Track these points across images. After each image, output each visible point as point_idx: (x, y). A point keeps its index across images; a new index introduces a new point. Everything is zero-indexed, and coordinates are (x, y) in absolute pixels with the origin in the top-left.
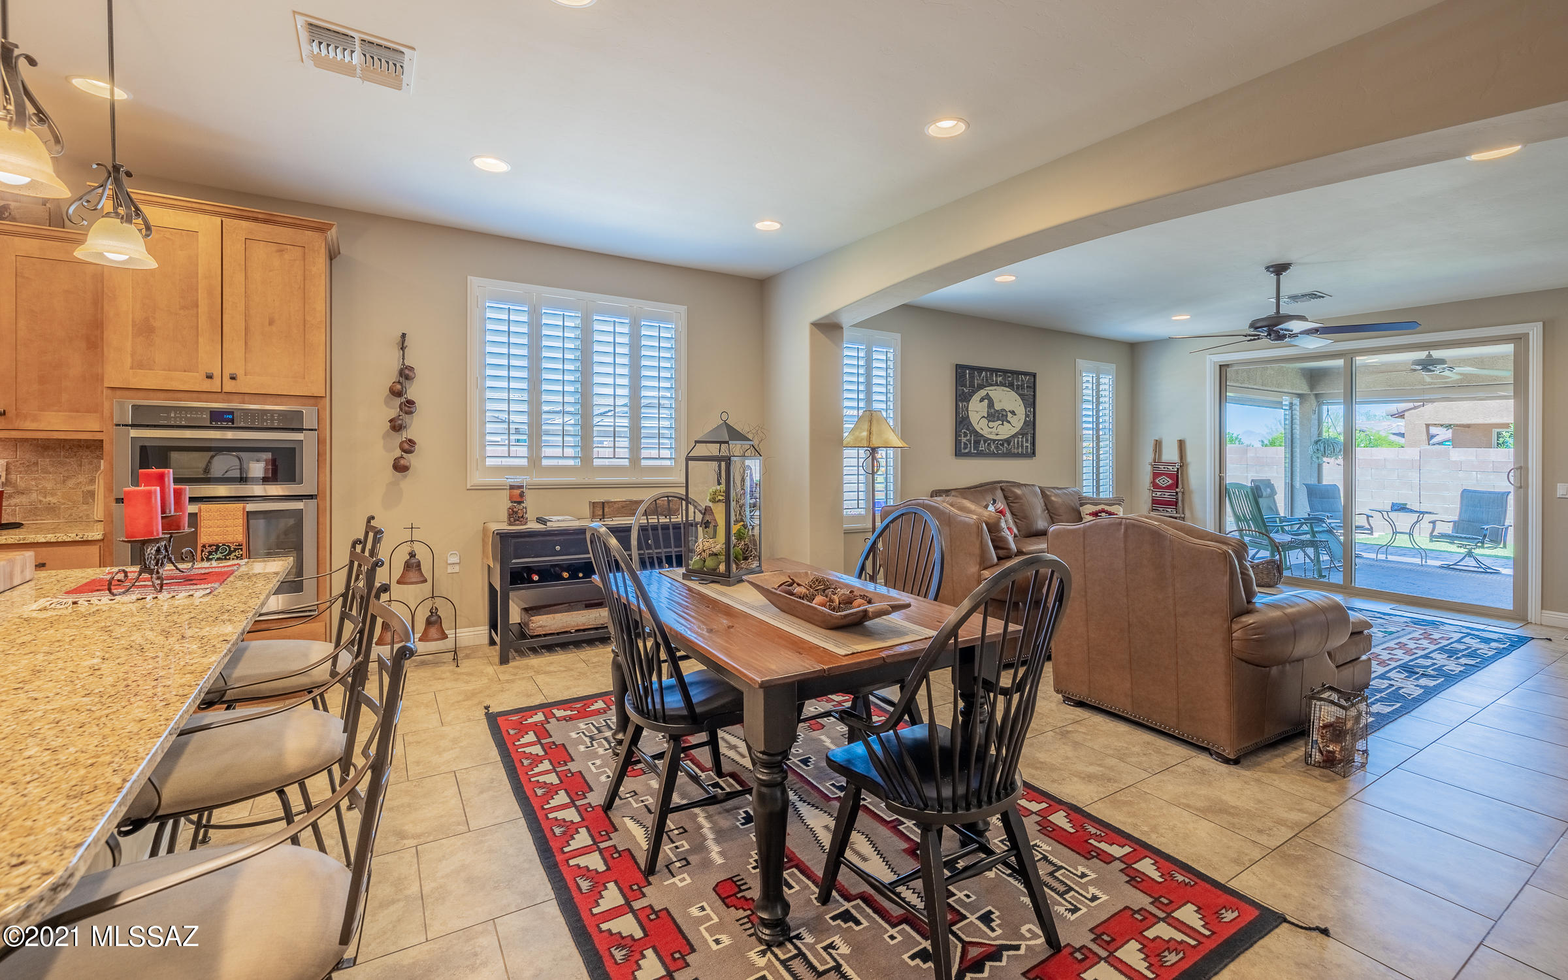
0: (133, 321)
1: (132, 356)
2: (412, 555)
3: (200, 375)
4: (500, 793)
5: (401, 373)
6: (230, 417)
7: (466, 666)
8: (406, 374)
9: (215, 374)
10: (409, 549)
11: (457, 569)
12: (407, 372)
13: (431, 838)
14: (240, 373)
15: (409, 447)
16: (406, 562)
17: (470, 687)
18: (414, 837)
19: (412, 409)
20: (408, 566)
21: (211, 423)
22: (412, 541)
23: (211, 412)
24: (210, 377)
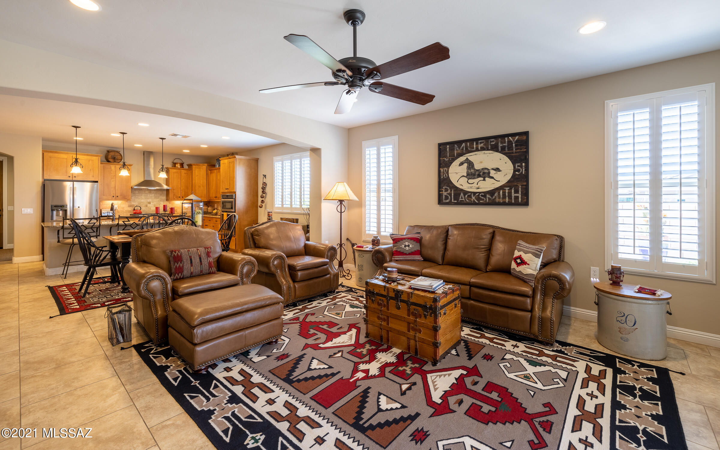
5: (263, 184)
14: (229, 188)
15: (263, 202)
19: (264, 192)
24: (226, 189)
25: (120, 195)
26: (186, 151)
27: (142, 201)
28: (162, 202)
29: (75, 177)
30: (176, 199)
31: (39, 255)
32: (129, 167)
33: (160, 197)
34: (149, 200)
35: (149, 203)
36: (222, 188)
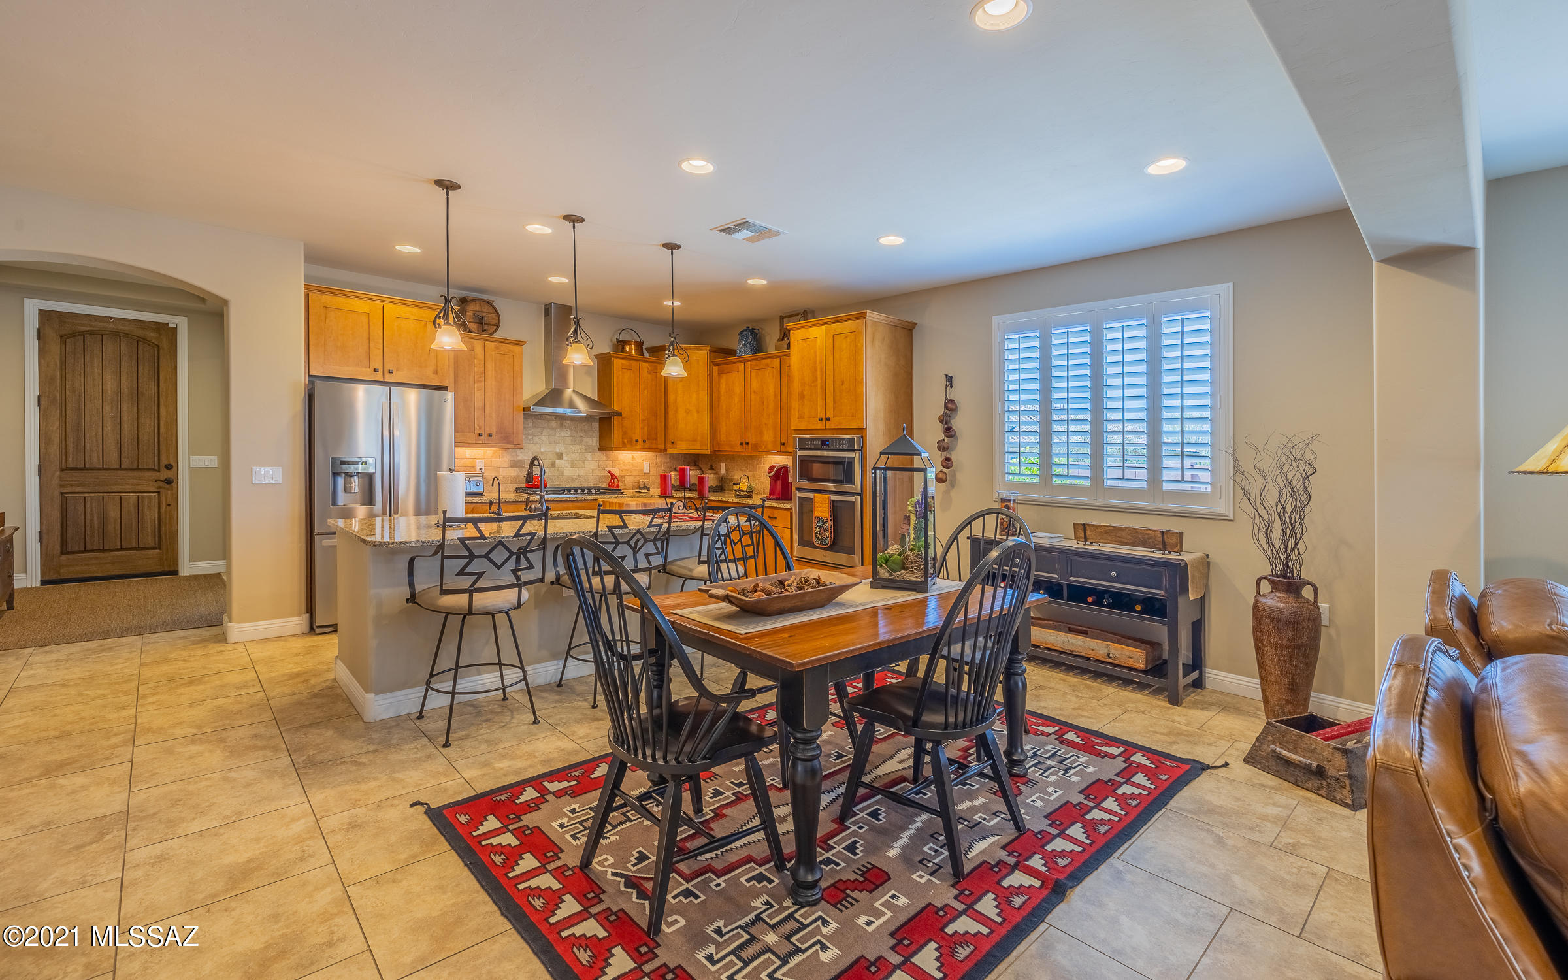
1: (798, 411)
3: (818, 420)
5: (946, 406)
6: (828, 443)
9: (823, 419)
14: (831, 416)
15: (947, 463)
19: (951, 433)
21: (822, 447)
23: (822, 440)
24: (821, 420)
25: (497, 432)
26: (757, 282)
27: (542, 450)
28: (589, 456)
29: (390, 372)
30: (628, 446)
31: (299, 615)
32: (516, 349)
33: (585, 439)
34: (560, 448)
35: (560, 456)
36: (801, 417)
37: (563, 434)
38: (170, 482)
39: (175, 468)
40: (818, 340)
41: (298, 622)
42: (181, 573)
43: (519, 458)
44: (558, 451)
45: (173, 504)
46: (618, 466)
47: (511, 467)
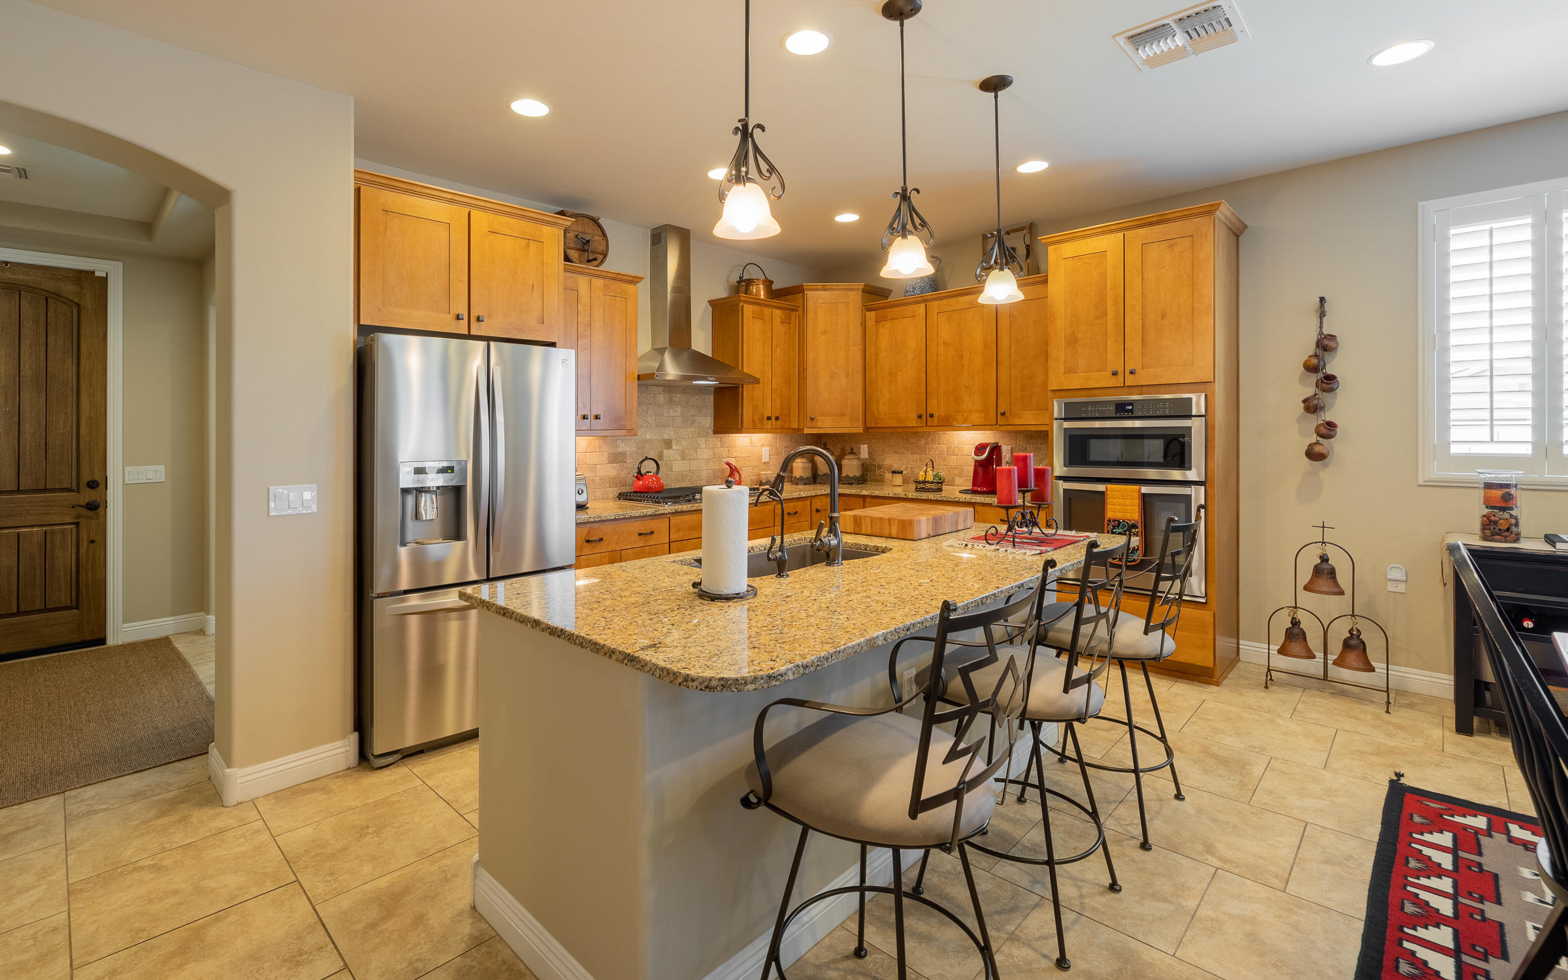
0: (1065, 336)
1: (1065, 363)
2: (1324, 559)
3: (1108, 373)
4: (1352, 877)
5: (1319, 344)
6: (1130, 408)
7: (1400, 716)
8: (1326, 345)
9: (1119, 371)
10: (1319, 552)
11: (1402, 588)
12: (1326, 342)
13: (1237, 871)
14: (1138, 367)
15: (1328, 430)
16: (1315, 566)
17: (1390, 742)
18: (1220, 858)
19: (1331, 386)
20: (1317, 571)
21: (1116, 414)
22: (1324, 543)
23: (1116, 404)
24: (1115, 374)
25: (605, 413)
28: (702, 441)
29: (478, 319)
30: (759, 426)
31: (343, 737)
32: (630, 288)
33: (698, 419)
34: (668, 434)
35: (668, 444)
36: (1070, 370)
37: (672, 413)
38: (96, 508)
39: (102, 486)
40: (1109, 255)
41: (344, 748)
42: (111, 641)
43: (620, 450)
44: (666, 437)
45: (99, 541)
46: (735, 454)
47: (610, 462)
